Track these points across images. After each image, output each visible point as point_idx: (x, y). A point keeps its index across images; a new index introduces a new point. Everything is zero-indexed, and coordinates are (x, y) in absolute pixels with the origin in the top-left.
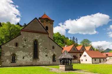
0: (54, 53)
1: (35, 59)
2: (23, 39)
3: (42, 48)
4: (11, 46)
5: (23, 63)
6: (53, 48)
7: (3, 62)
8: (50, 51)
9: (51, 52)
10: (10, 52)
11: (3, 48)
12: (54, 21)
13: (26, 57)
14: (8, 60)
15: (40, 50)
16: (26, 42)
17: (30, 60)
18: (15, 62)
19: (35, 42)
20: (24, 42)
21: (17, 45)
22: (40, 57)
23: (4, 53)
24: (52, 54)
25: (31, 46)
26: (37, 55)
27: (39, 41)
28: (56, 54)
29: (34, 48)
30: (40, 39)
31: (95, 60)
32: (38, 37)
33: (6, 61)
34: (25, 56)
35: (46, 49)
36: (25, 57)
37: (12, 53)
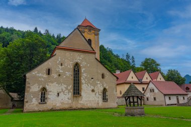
0: (105, 85)
1: (76, 97)
2: (58, 62)
3: (86, 77)
4: (40, 75)
5: (57, 105)
6: (103, 76)
7: (27, 102)
8: (99, 82)
9: (100, 84)
10: (39, 85)
11: (28, 79)
12: (100, 30)
13: (62, 93)
14: (34, 100)
15: (83, 81)
16: (63, 67)
17: (68, 99)
18: (46, 103)
19: (75, 67)
20: (60, 67)
21: (49, 72)
22: (83, 93)
23: (29, 87)
24: (102, 89)
25: (69, 74)
26: (78, 89)
27: (81, 65)
28: (107, 88)
29: (74, 77)
30: (83, 62)
31: (170, 98)
32: (81, 58)
33: (32, 101)
34: (60, 92)
35: (92, 78)
36: (60, 94)
37: (41, 87)
